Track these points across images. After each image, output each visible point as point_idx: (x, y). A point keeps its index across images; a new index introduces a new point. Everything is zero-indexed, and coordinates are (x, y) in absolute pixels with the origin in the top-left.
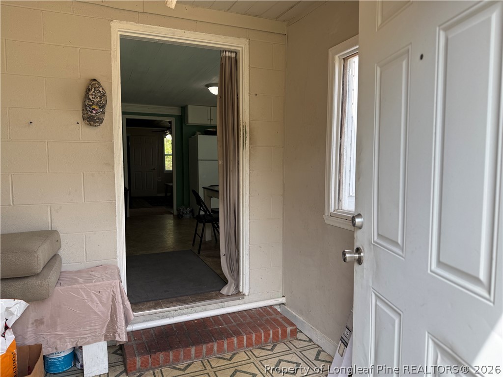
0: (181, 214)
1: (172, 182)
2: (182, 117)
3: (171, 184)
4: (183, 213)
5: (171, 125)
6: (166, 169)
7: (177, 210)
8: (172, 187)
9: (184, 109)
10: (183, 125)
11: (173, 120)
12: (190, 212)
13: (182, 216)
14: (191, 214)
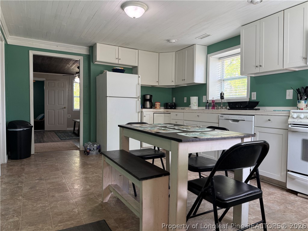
0: (88, 151)
1: (79, 118)
2: (90, 57)
3: (78, 121)
4: (90, 150)
5: (79, 70)
6: (74, 108)
7: (83, 145)
8: (79, 122)
9: (92, 49)
10: (91, 64)
11: (81, 58)
12: (97, 149)
13: (88, 153)
14: (98, 151)
